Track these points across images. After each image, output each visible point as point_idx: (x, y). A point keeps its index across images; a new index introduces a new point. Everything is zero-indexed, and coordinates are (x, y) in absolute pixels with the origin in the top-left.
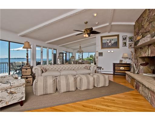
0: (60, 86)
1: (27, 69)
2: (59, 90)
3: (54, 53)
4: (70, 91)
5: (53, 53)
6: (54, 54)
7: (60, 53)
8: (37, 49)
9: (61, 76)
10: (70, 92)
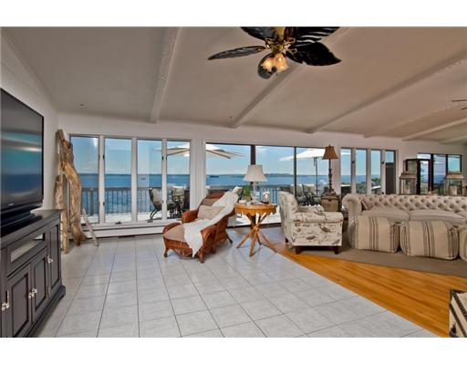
0: (407, 241)
1: (330, 200)
2: (406, 248)
3: (387, 161)
4: (434, 258)
5: (383, 163)
6: (387, 164)
7: (407, 160)
8: (342, 154)
9: (410, 222)
10: (434, 260)
